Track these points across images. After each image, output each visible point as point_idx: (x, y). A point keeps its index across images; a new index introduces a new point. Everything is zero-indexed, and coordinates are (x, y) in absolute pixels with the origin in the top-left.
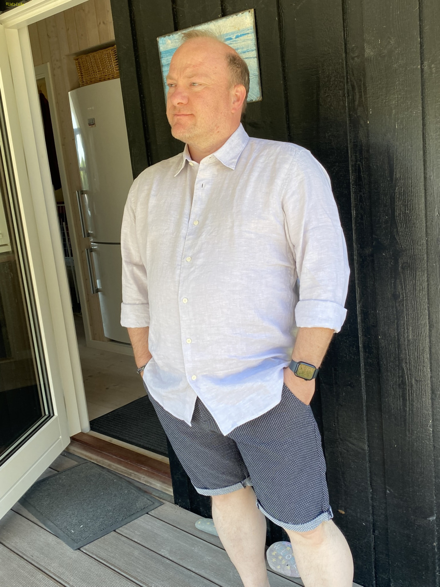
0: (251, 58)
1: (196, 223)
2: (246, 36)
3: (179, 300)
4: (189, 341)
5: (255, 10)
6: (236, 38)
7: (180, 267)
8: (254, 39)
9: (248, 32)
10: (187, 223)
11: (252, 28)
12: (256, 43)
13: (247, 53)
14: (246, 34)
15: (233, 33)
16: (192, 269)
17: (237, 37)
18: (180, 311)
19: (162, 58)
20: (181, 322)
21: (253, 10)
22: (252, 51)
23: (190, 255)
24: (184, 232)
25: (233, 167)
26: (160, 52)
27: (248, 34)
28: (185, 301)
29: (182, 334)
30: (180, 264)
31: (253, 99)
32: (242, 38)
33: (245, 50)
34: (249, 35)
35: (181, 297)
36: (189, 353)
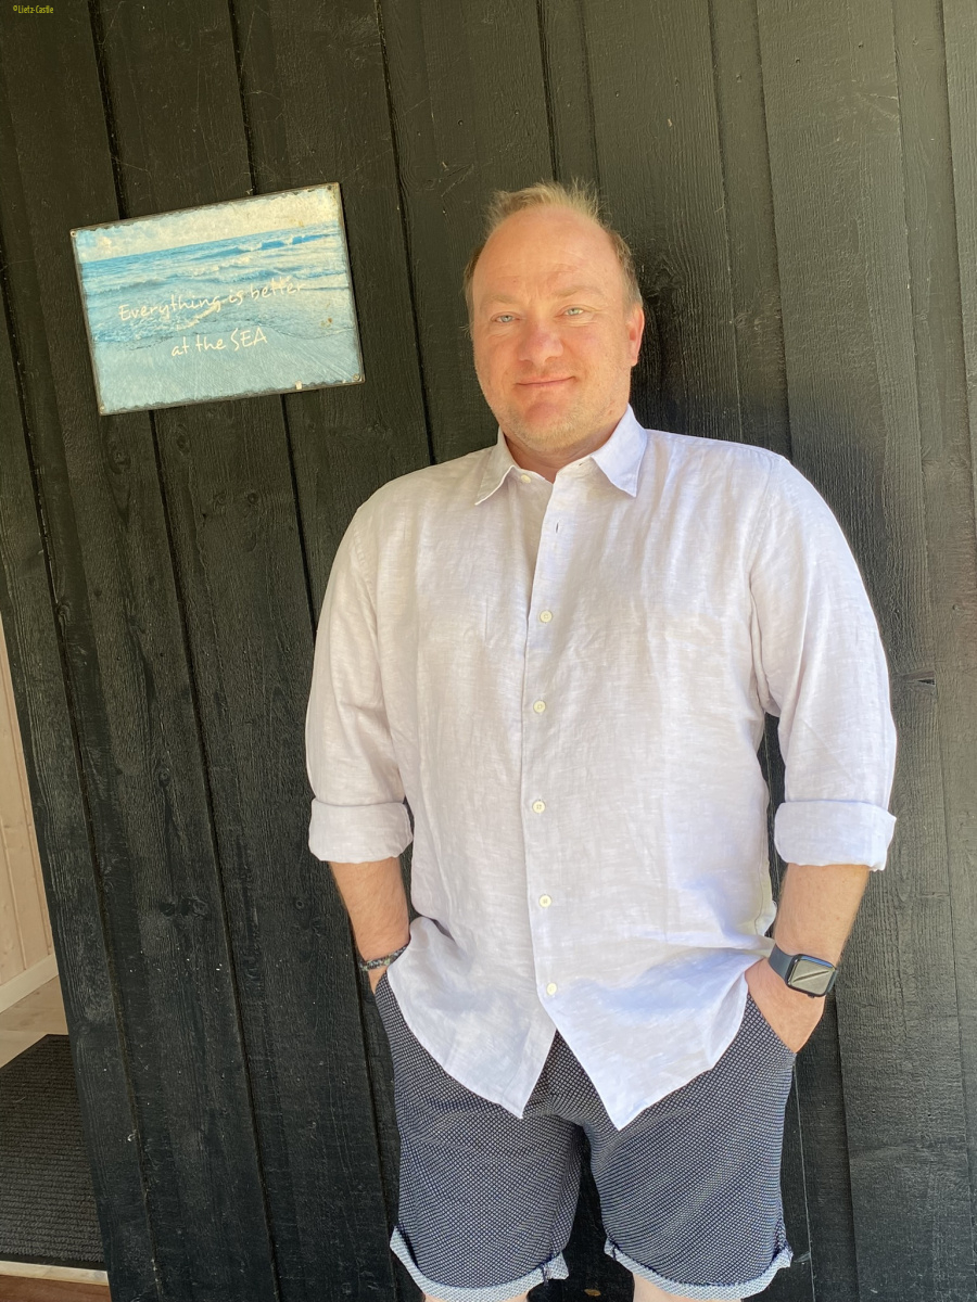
0: (335, 289)
1: (547, 617)
2: (322, 240)
3: (523, 805)
4: (545, 902)
5: (340, 185)
6: (294, 243)
7: (520, 725)
8: (342, 249)
9: (325, 232)
10: (524, 617)
11: (337, 224)
12: (346, 258)
13: (324, 278)
14: (320, 236)
15: (286, 233)
16: (552, 731)
17: (297, 241)
18: (525, 831)
19: (86, 277)
20: (528, 858)
21: (337, 185)
22: (338, 273)
23: (542, 695)
24: (518, 639)
25: (631, 490)
26: (80, 265)
27: (326, 236)
28: (539, 808)
29: (529, 886)
30: (519, 718)
31: (341, 378)
32: (311, 244)
33: (319, 270)
34: (328, 239)
35: (527, 800)
36: (544, 931)
